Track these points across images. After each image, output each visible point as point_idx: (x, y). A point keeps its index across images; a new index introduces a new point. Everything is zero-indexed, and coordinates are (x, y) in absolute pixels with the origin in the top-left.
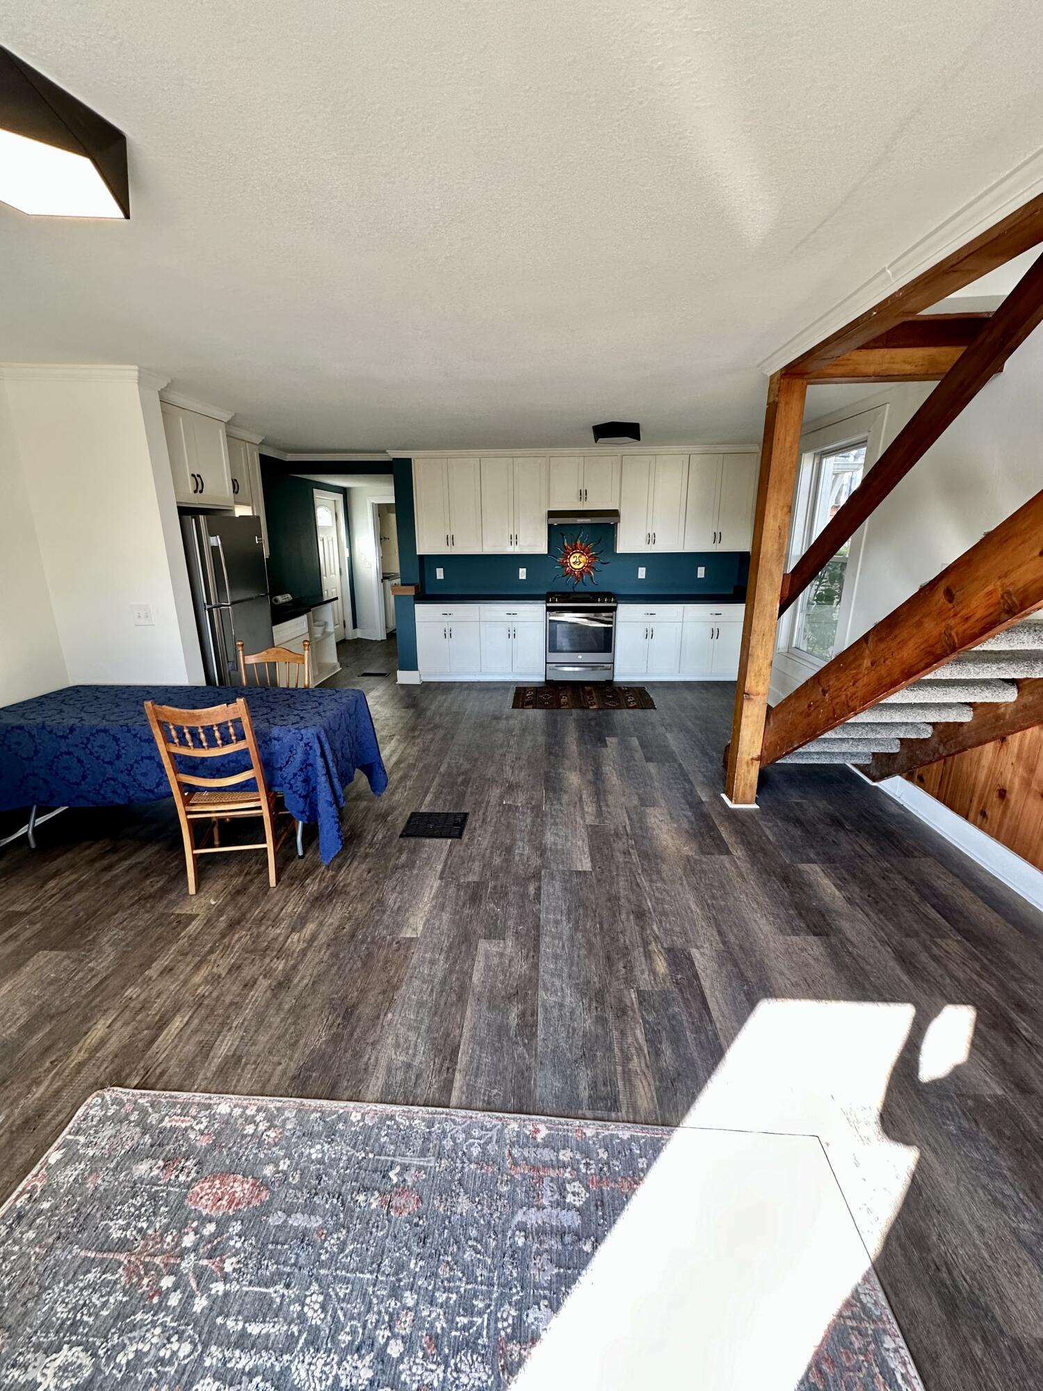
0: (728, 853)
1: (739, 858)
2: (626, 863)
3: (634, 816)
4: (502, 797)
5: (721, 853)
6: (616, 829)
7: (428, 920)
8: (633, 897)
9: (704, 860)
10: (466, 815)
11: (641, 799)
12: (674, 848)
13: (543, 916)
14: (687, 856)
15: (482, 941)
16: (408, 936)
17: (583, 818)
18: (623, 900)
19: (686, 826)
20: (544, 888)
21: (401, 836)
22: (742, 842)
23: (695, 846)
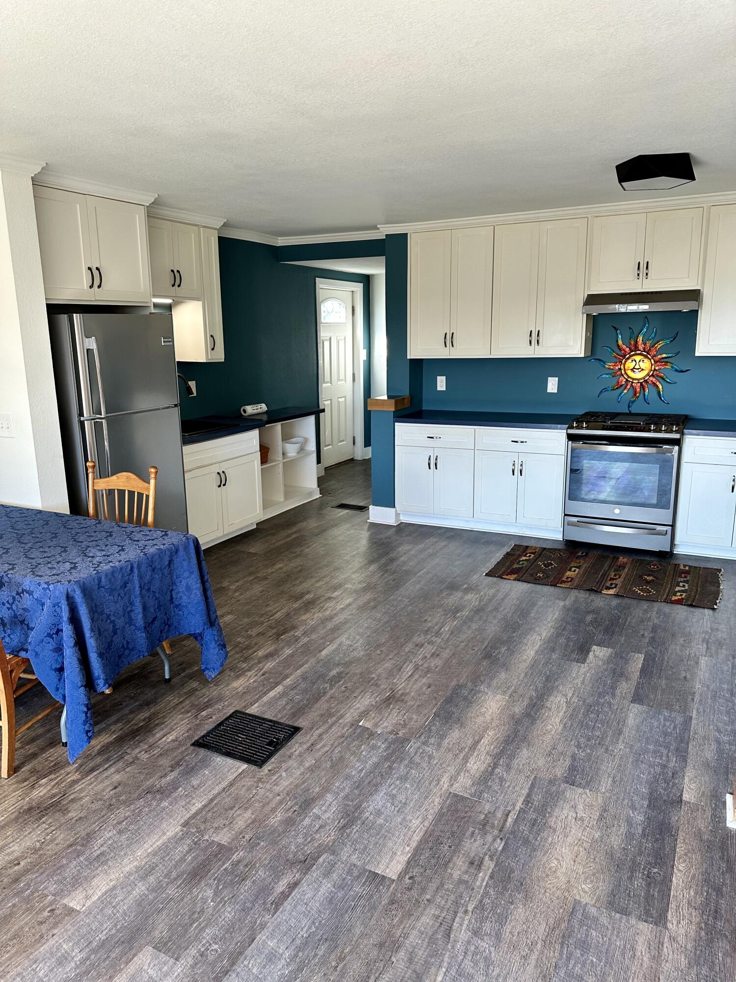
0: (660, 920)
1: (673, 939)
2: (461, 881)
3: (537, 798)
4: (364, 714)
5: (646, 916)
6: (491, 814)
7: (114, 888)
8: (421, 954)
9: (604, 920)
10: (297, 730)
11: (572, 769)
12: (563, 879)
13: (261, 937)
14: (577, 903)
15: (149, 949)
16: (71, 905)
17: (453, 779)
18: (402, 954)
19: (616, 840)
20: (304, 886)
21: (193, 745)
22: (703, 908)
23: (604, 887)
